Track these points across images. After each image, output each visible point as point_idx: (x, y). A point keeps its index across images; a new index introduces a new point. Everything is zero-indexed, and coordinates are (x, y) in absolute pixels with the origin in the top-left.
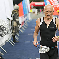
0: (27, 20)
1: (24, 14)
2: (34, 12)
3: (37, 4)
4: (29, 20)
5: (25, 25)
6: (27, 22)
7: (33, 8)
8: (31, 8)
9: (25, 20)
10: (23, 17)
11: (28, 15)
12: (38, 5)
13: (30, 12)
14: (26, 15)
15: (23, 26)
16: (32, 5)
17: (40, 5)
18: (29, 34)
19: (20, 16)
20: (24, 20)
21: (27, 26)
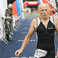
0: (21, 19)
1: (18, 13)
2: (28, 11)
3: (31, 3)
4: (23, 19)
5: (18, 24)
6: (21, 21)
7: (27, 7)
8: (24, 7)
9: (19, 19)
10: (17, 16)
11: (22, 14)
12: (31, 5)
13: (23, 11)
14: (20, 14)
15: (17, 25)
16: (25, 4)
17: (33, 5)
18: (22, 33)
19: (14, 15)
20: (17, 19)
21: (21, 25)
